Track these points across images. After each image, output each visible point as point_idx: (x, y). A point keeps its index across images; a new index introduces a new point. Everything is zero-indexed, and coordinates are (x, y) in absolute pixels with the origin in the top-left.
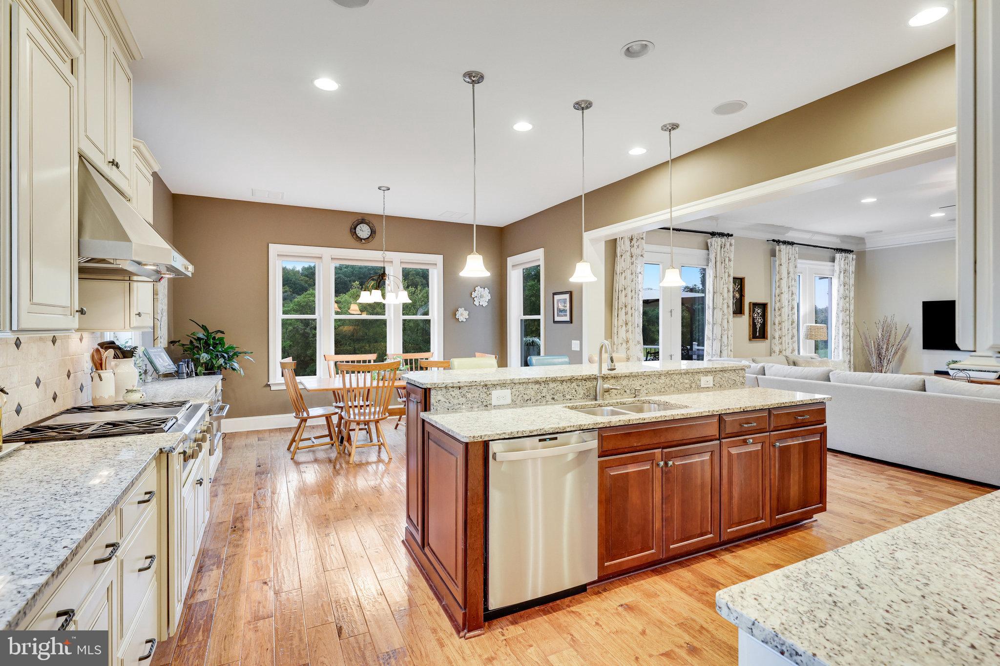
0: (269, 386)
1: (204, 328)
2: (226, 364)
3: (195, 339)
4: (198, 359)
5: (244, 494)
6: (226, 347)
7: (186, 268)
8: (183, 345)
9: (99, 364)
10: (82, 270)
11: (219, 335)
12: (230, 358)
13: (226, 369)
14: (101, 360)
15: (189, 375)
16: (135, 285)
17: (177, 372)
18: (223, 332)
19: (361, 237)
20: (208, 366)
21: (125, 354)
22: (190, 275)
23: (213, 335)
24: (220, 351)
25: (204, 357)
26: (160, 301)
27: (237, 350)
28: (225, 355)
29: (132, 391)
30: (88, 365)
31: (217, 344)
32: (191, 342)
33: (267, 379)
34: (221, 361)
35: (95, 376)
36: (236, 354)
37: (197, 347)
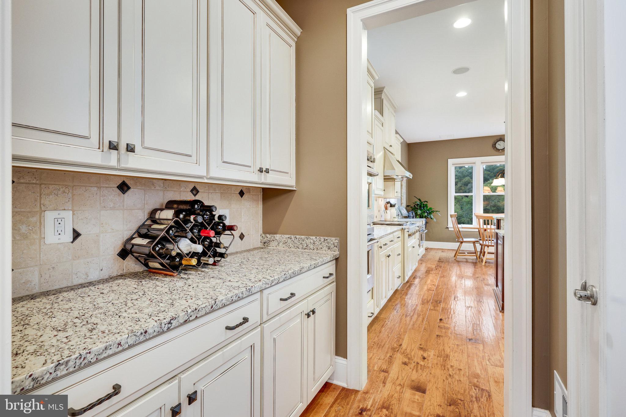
0: (448, 228)
1: (420, 200)
2: (428, 215)
3: (416, 205)
4: (417, 213)
5: (432, 265)
6: (428, 208)
7: (410, 176)
8: (412, 207)
9: (386, 208)
10: (384, 179)
11: (426, 203)
12: (430, 213)
13: (428, 218)
14: (387, 207)
15: (413, 218)
16: (396, 182)
17: (409, 216)
18: (427, 202)
19: (499, 149)
20: (421, 216)
21: (392, 206)
22: (411, 178)
23: (423, 203)
24: (425, 210)
25: (419, 212)
26: (403, 189)
27: (433, 210)
28: (428, 212)
29: (395, 218)
30: (383, 208)
31: (424, 207)
32: (415, 206)
33: (447, 225)
34: (426, 214)
35: (385, 212)
36: (433, 212)
37: (417, 208)
